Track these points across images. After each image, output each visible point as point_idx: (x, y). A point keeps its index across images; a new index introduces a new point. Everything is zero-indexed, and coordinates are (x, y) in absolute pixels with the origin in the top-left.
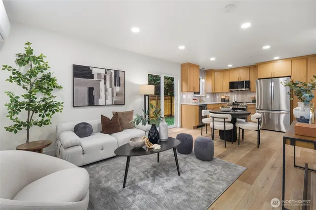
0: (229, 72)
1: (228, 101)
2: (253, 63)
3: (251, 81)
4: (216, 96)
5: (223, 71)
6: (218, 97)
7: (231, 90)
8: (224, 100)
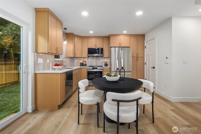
0: (87, 39)
1: (86, 65)
2: (107, 34)
3: (104, 49)
4: (74, 61)
5: (82, 38)
6: (76, 61)
7: (89, 55)
8: (82, 64)
